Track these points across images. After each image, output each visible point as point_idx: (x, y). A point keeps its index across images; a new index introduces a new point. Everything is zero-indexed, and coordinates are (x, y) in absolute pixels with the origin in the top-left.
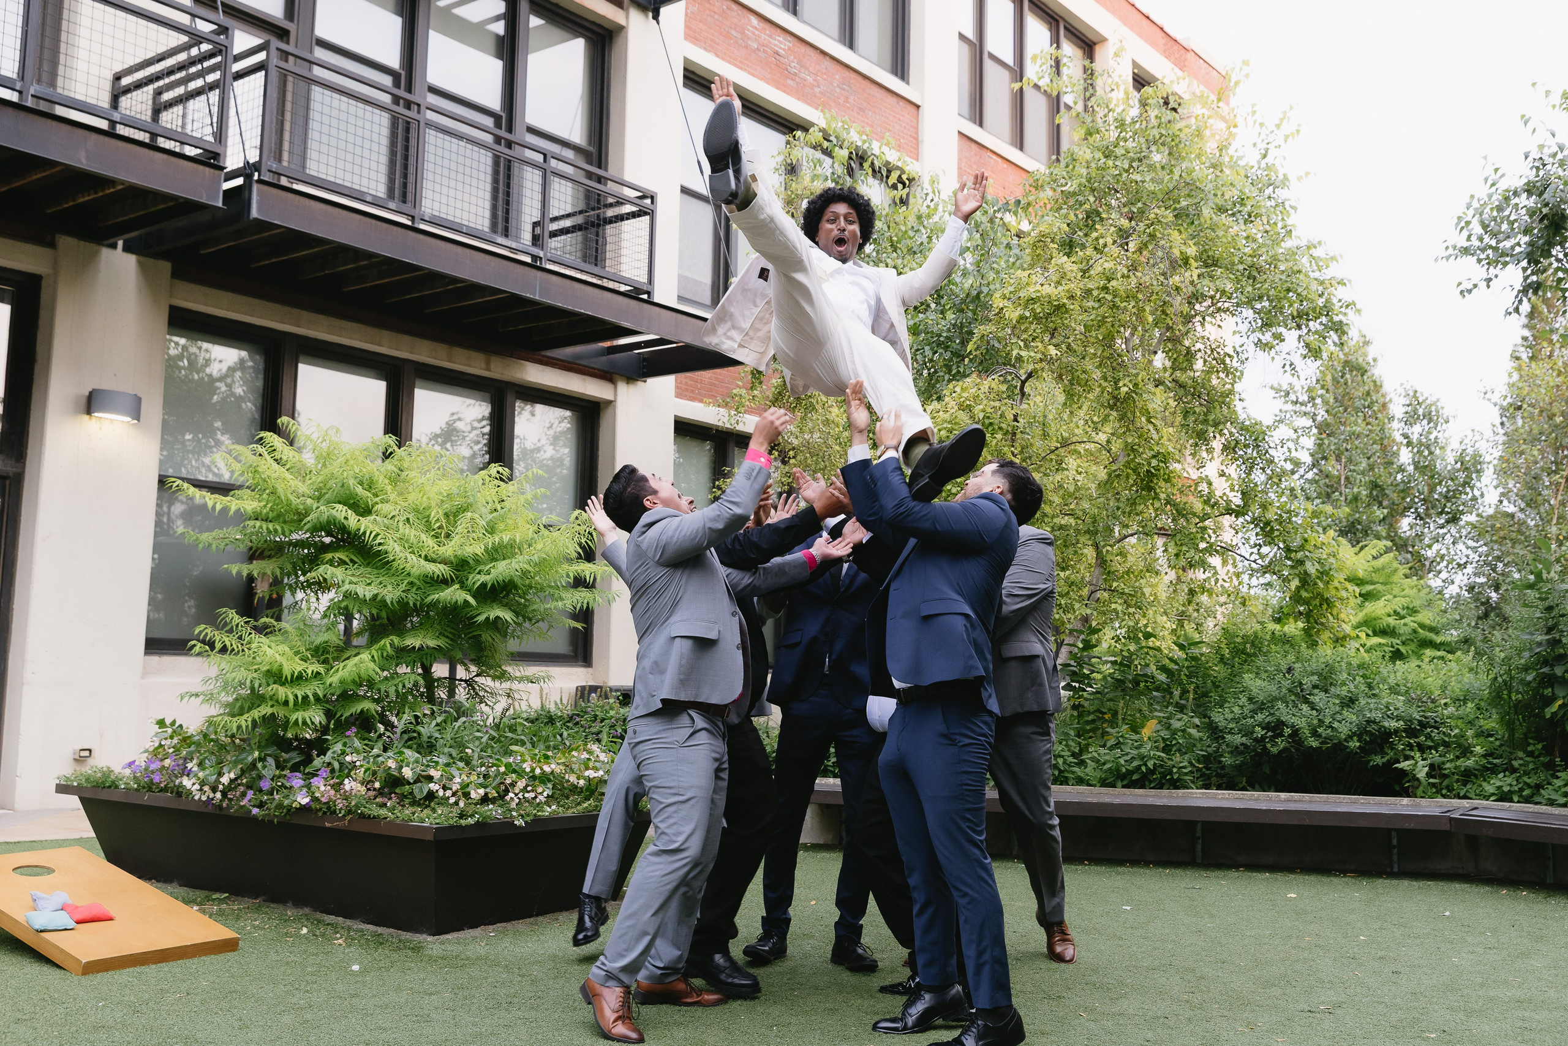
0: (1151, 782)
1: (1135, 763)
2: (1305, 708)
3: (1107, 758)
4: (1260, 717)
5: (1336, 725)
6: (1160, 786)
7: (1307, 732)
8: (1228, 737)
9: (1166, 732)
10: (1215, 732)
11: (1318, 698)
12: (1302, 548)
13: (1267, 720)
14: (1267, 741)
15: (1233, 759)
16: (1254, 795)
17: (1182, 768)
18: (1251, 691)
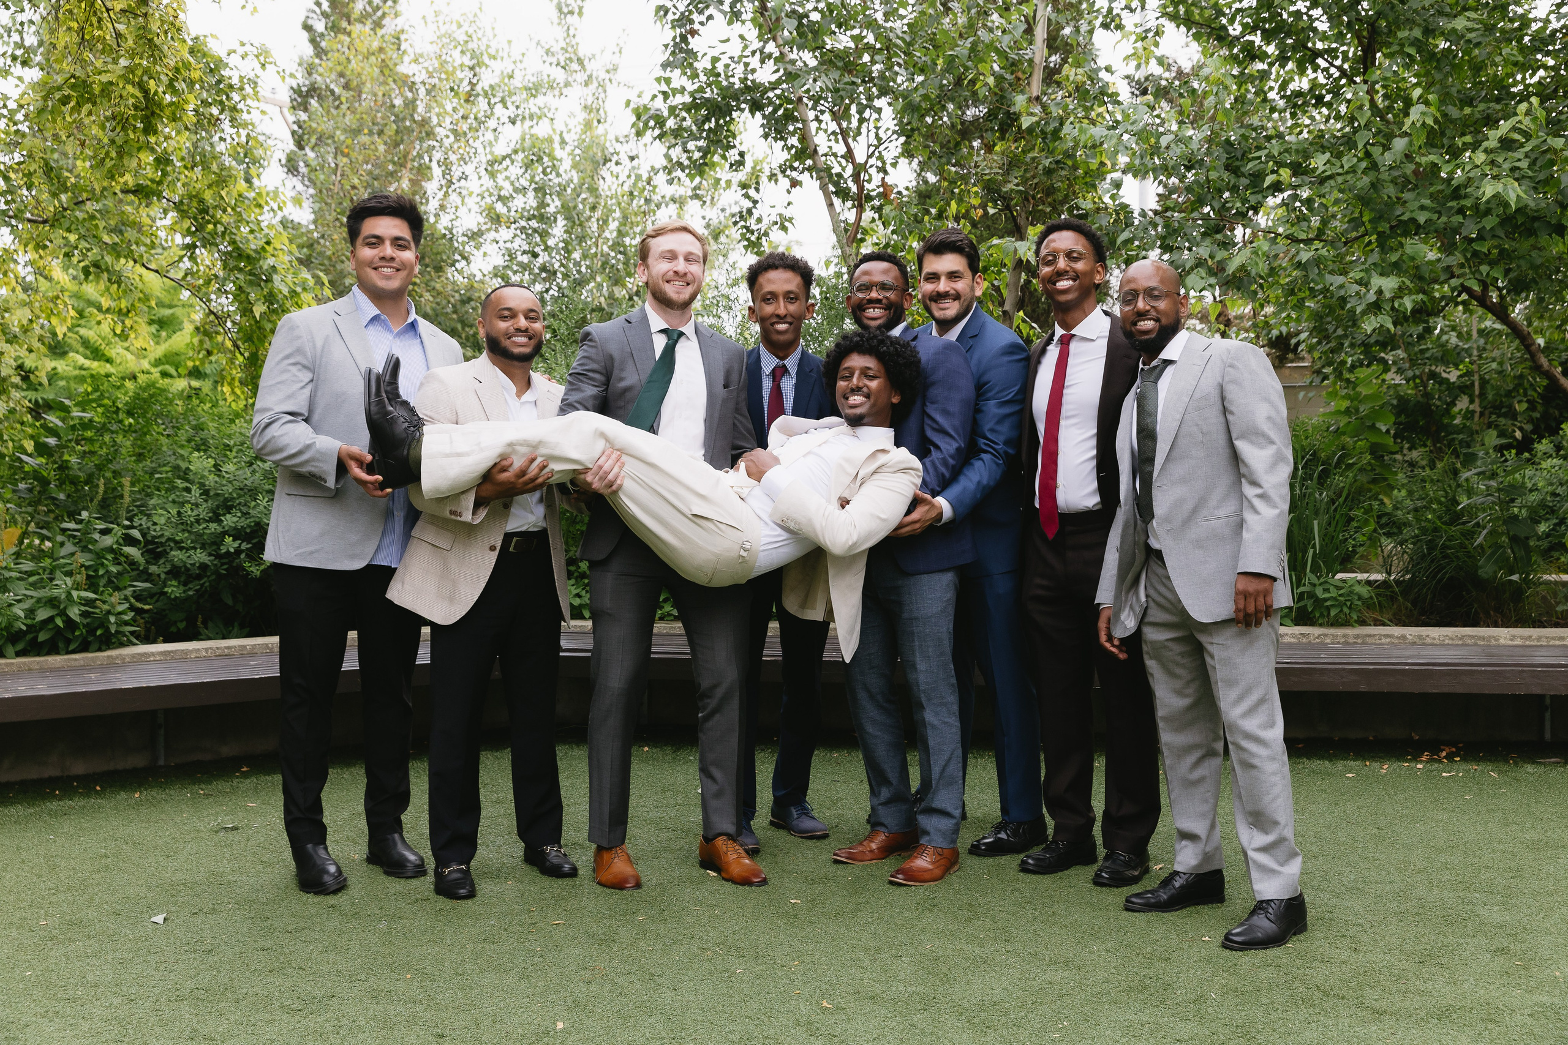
0: (68, 642)
1: (42, 614)
4: (229, 520)
6: (84, 648)
8: (177, 553)
9: (88, 556)
10: (154, 549)
13: (239, 525)
14: (243, 556)
15: (182, 588)
16: (245, 646)
17: (120, 613)
18: (203, 477)
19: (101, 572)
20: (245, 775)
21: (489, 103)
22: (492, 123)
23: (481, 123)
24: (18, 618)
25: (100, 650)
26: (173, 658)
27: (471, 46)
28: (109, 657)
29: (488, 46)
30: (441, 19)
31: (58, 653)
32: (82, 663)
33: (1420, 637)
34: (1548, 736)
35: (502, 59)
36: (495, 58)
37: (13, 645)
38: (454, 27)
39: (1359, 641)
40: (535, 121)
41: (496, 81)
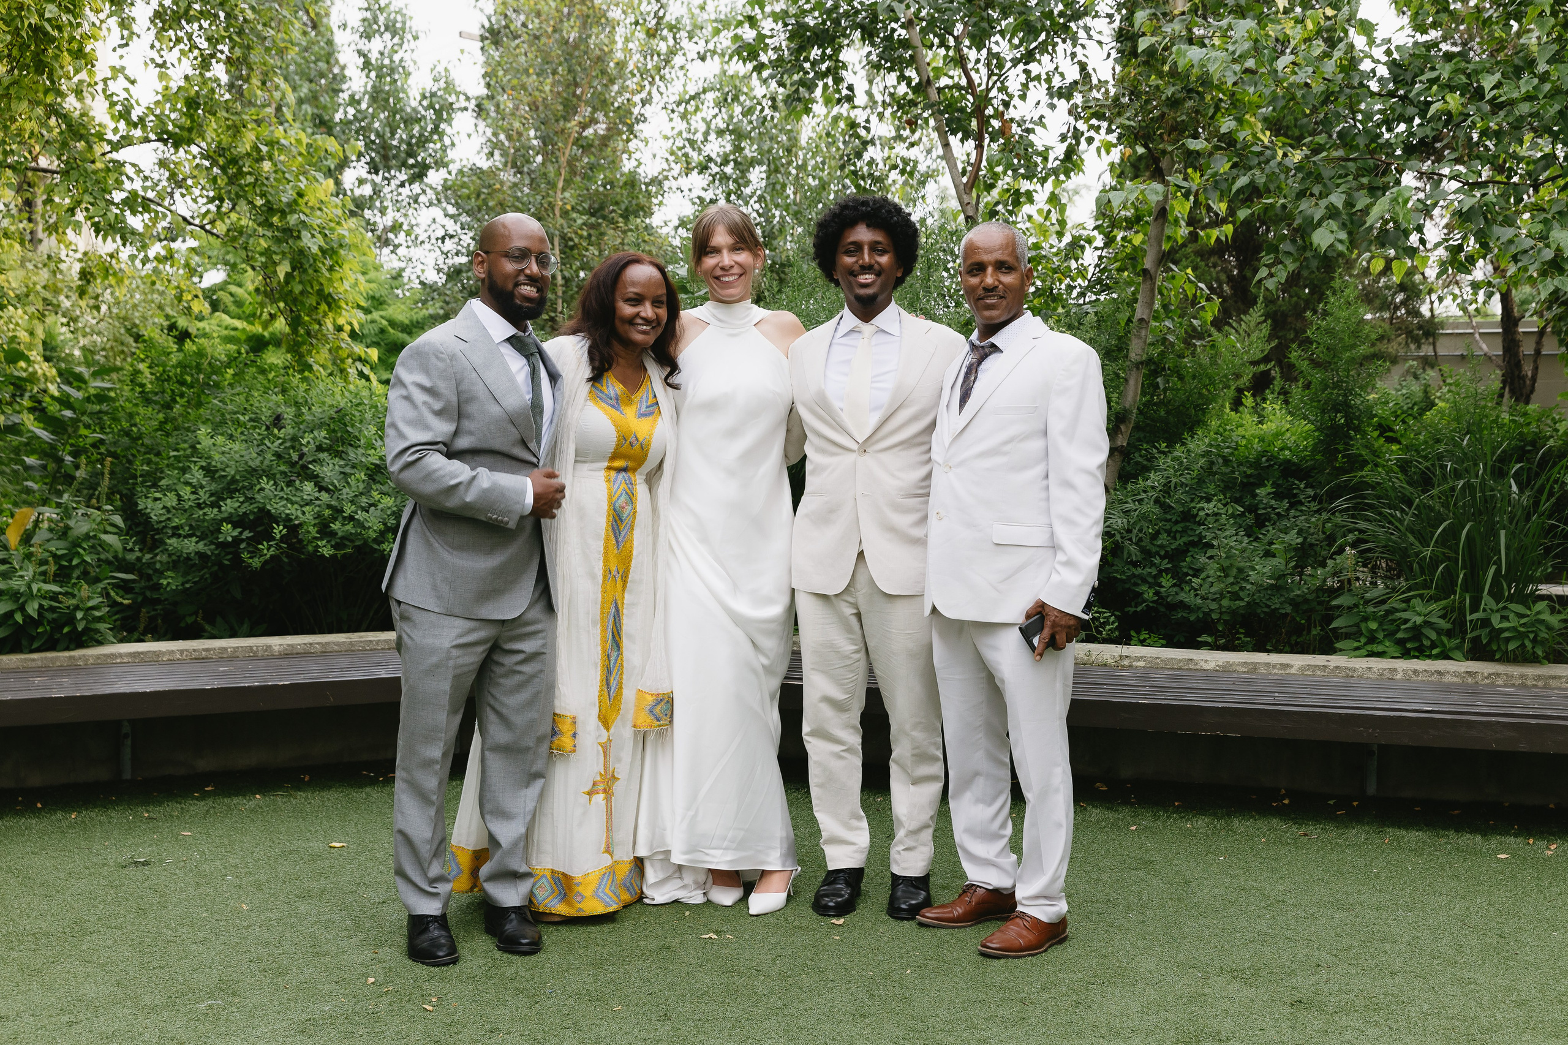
0: (32, 639)
2: (309, 487)
4: (229, 506)
5: (360, 516)
6: (51, 645)
7: (313, 531)
8: (173, 542)
9: (61, 544)
10: (148, 534)
11: (329, 470)
12: (293, 206)
13: (241, 511)
14: (242, 546)
15: (181, 580)
16: (225, 649)
17: (93, 608)
18: (210, 457)
19: (75, 562)
20: (205, 796)
21: (675, 38)
22: (678, 60)
23: (667, 62)
25: (67, 649)
26: (143, 661)
28: (70, 657)
31: (21, 652)
32: (39, 663)
39: (1540, 684)
41: (683, 11)
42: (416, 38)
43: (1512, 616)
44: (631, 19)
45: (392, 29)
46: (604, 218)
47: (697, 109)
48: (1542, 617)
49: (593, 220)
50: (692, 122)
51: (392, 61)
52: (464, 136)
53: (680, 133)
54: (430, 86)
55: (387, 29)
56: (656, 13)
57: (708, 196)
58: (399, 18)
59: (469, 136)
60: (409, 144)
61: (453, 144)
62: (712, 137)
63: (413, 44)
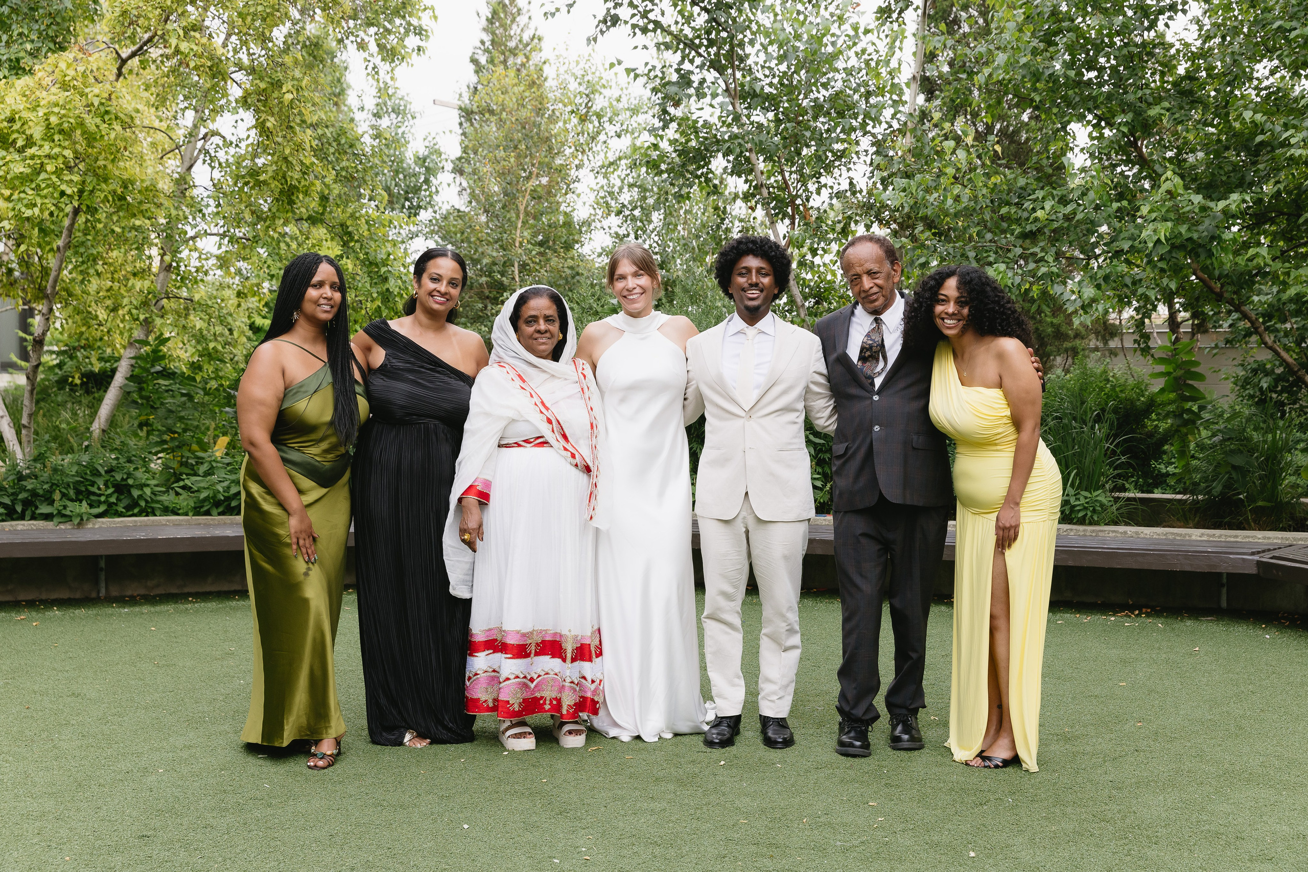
3: (202, 485)
21: (600, 123)
22: (602, 137)
23: (593, 138)
24: (219, 492)
27: (586, 79)
29: (601, 78)
30: (561, 60)
33: (1137, 533)
34: (1224, 604)
35: (611, 87)
36: (604, 86)
37: (217, 507)
38: (573, 65)
40: (636, 134)
41: (606, 104)
42: (414, 118)
43: (1082, 498)
44: (569, 108)
45: (396, 111)
46: (549, 248)
47: (615, 170)
48: (1099, 498)
49: (542, 249)
50: (611, 179)
51: (397, 134)
52: (445, 185)
53: (602, 187)
54: (422, 152)
55: (393, 111)
56: (586, 104)
57: (622, 232)
58: (402, 103)
59: (449, 185)
60: (407, 192)
61: (437, 192)
62: (626, 189)
63: (411, 122)
